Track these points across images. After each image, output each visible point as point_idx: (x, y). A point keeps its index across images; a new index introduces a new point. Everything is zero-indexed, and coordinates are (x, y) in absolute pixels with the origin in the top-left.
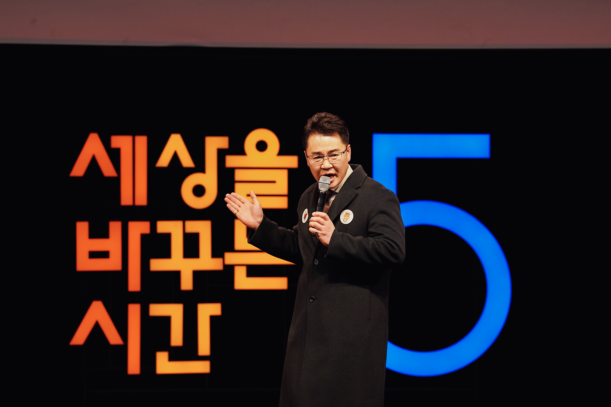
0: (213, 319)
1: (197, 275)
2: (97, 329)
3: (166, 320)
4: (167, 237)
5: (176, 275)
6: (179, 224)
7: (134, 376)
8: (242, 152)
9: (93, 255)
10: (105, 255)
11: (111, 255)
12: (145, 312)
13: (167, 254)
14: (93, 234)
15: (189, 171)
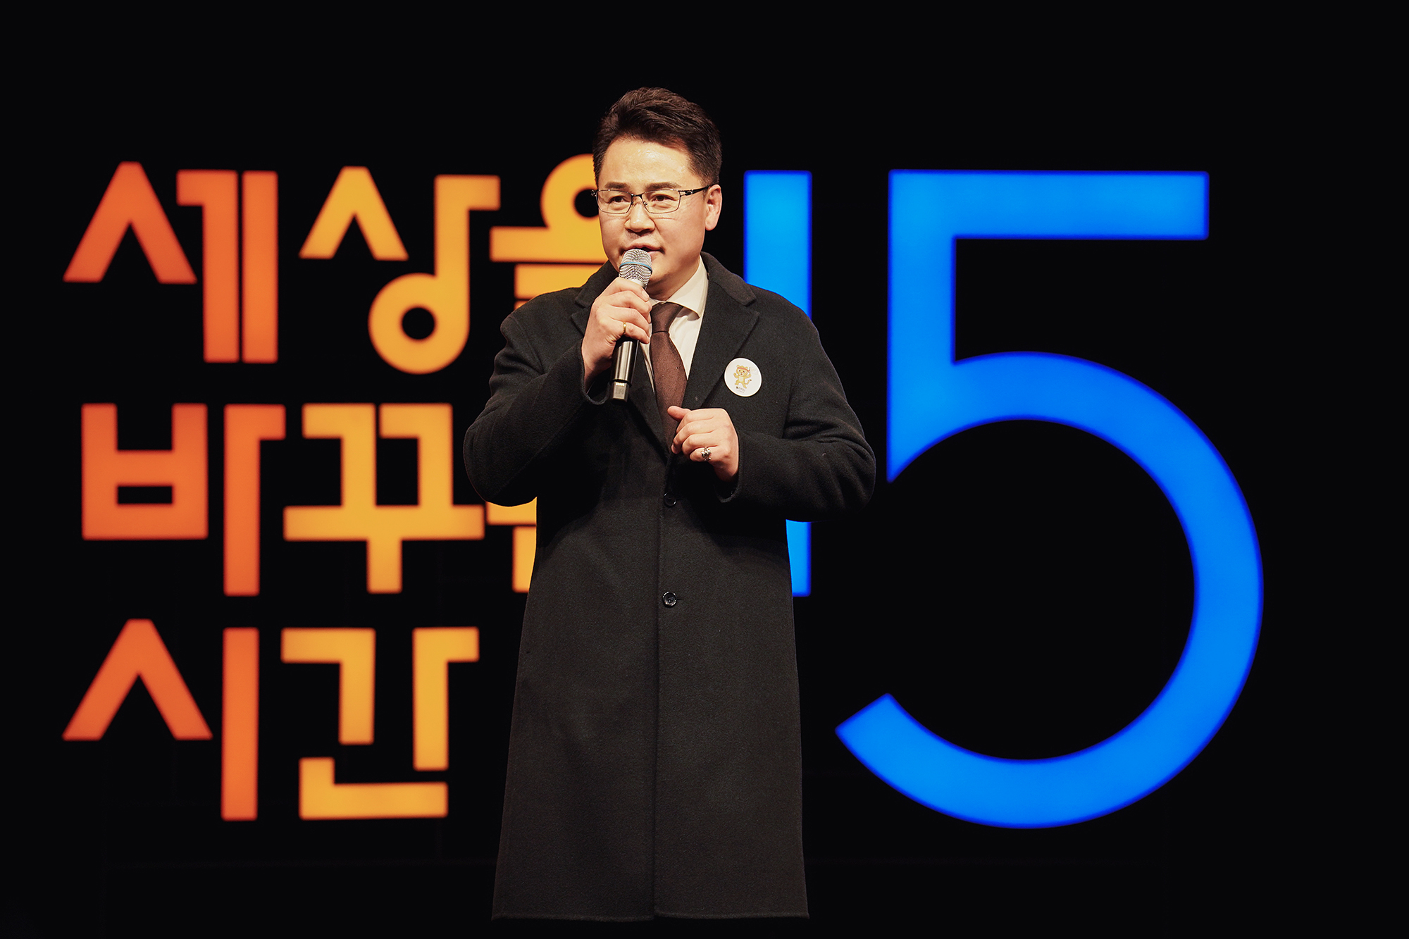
0: (455, 669)
1: (413, 551)
2: (139, 697)
3: (329, 674)
4: (332, 448)
5: (356, 551)
6: (364, 413)
7: (240, 825)
8: (535, 219)
9: (130, 495)
10: (161, 495)
11: (179, 495)
12: (269, 651)
13: (330, 495)
14: (129, 440)
15: (391, 271)
